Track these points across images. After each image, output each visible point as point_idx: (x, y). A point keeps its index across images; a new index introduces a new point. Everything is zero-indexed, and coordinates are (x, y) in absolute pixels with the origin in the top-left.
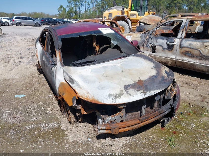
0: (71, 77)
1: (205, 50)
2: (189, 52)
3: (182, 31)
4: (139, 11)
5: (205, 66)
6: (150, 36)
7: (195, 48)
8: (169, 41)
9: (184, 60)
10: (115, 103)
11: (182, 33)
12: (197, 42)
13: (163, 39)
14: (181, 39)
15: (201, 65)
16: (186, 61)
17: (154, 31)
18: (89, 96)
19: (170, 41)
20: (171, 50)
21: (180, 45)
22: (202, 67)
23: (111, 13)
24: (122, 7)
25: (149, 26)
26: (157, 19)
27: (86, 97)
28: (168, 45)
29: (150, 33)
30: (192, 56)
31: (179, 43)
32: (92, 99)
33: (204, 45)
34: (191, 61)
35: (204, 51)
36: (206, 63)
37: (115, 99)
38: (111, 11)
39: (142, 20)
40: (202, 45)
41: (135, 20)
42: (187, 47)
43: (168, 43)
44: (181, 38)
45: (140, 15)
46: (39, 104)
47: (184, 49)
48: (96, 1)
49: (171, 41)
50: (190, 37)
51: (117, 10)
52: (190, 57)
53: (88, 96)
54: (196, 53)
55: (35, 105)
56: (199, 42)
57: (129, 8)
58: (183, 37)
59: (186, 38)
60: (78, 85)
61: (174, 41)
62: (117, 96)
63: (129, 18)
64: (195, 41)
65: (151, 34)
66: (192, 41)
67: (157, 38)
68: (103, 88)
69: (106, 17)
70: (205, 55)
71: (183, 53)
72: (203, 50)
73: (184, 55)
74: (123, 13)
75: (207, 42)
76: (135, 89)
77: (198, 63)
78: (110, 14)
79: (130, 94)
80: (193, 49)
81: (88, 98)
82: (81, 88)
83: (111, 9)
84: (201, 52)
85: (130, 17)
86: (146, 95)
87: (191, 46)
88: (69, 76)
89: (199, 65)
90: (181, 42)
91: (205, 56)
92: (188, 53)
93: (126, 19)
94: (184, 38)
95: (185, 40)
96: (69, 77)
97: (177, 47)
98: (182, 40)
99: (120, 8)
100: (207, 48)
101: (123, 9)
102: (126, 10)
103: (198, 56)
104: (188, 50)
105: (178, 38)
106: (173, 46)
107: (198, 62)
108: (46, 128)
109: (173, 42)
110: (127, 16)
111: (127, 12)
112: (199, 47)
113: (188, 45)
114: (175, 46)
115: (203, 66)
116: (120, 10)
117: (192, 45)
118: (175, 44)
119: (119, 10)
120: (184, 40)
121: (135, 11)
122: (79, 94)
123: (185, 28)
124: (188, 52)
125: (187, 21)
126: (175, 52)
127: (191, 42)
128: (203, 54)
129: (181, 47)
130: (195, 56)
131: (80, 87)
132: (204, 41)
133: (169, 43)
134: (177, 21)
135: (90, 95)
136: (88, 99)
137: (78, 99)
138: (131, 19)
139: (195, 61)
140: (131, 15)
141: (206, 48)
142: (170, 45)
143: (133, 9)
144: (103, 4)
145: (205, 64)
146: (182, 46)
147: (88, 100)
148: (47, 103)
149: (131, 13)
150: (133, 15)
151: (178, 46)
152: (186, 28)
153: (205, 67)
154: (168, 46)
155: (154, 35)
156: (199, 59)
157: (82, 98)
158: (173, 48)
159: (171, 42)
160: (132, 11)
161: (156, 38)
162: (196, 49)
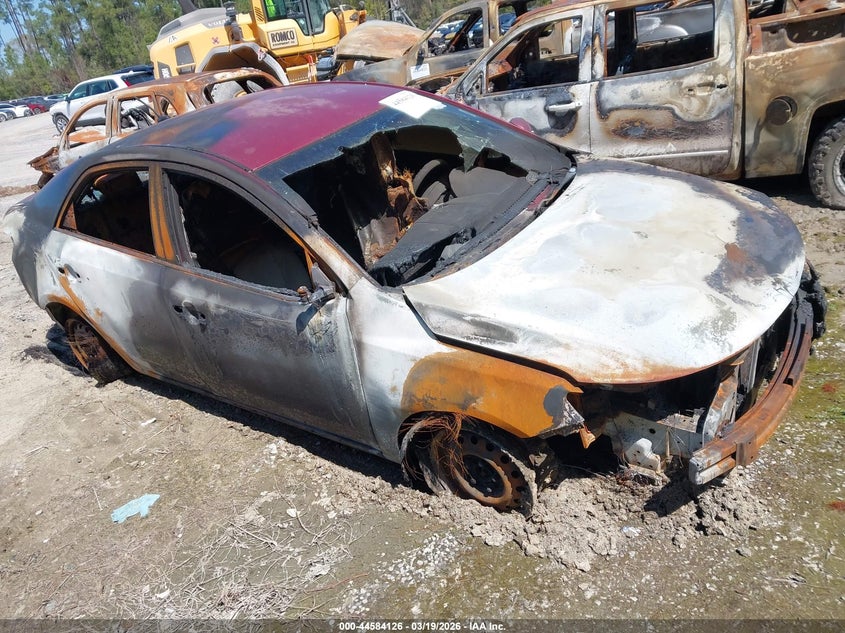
0: (483, 320)
1: (690, 103)
2: (636, 124)
3: (589, 53)
4: (301, 17)
5: (700, 157)
6: (469, 98)
7: (652, 104)
8: (552, 102)
9: (625, 154)
10: (730, 350)
11: (593, 62)
12: (654, 80)
13: (528, 98)
14: (597, 83)
15: (687, 158)
16: (632, 156)
17: (481, 77)
18: (629, 361)
19: (554, 98)
20: (571, 131)
21: (599, 104)
22: (688, 162)
23: (186, 45)
24: (223, 10)
25: (389, 67)
26: (401, 35)
27: (619, 372)
28: (551, 114)
29: (465, 86)
30: (650, 135)
31: (593, 100)
32: (649, 370)
33: (683, 86)
34: (649, 152)
35: (685, 107)
36: (702, 148)
37: (724, 337)
38: (180, 36)
39: (350, 47)
40: (676, 89)
41: (296, 54)
42: (626, 108)
43: (553, 108)
44: (593, 78)
45: (309, 30)
46: (263, 500)
47: (614, 117)
48: (27, 7)
49: (561, 99)
50: (616, 71)
51: (208, 27)
52: (643, 138)
53: (624, 365)
54: (659, 119)
55: (251, 514)
56: (663, 78)
57: (258, 10)
58: (599, 77)
59: (609, 75)
60: (539, 338)
61: (571, 96)
62: (720, 323)
63: (270, 53)
64: (648, 80)
65: (471, 90)
66: (637, 82)
67: (500, 99)
68: (648, 317)
69: (167, 67)
70: (692, 118)
71: (614, 131)
72: (684, 102)
73: (620, 139)
74: (234, 35)
75: (687, 75)
76: (747, 280)
77: (674, 153)
78: (183, 50)
79: (751, 304)
80: (646, 108)
81: (631, 370)
82: (567, 345)
83: (178, 25)
84: (677, 111)
85: (271, 45)
86: (789, 289)
87: (640, 99)
88: (468, 318)
89: (679, 158)
90: (598, 94)
91: (693, 123)
92: (633, 125)
93: (260, 57)
94: (604, 76)
95: (613, 84)
96: (468, 322)
97: (588, 115)
98: (601, 86)
99: (220, 15)
100: (694, 96)
101: (233, 18)
102: (243, 20)
103: (670, 129)
104: (630, 115)
105: (585, 82)
106: (573, 113)
107: (674, 149)
108: (430, 572)
109: (569, 102)
110: (258, 42)
111: (253, 27)
112: (668, 97)
113: (628, 97)
114: (581, 113)
115: (693, 158)
116: (218, 26)
117: (642, 94)
118: (579, 108)
119: (213, 26)
120: (609, 86)
121: (285, 17)
122: (581, 371)
123: (597, 41)
124: (631, 122)
125: (597, 13)
126: (585, 133)
127: (635, 86)
128: (686, 118)
129: (603, 112)
130: (659, 130)
131: (558, 344)
132: (680, 70)
133: (555, 106)
134: (560, 20)
135: (628, 356)
136: (635, 376)
137: (579, 391)
138: (277, 53)
139: (663, 150)
140: (273, 39)
141: (691, 96)
142: (560, 113)
143: (272, 10)
144: (62, 17)
145: (698, 151)
146: (608, 106)
147: (637, 380)
148: (292, 482)
149: (269, 28)
150: (283, 36)
151: (594, 110)
152: (603, 41)
153: (699, 161)
154: (553, 121)
155: (484, 92)
156: (676, 137)
157: (608, 381)
158: (576, 121)
159: (560, 103)
160: (270, 19)
161: (495, 99)
162: (657, 108)
